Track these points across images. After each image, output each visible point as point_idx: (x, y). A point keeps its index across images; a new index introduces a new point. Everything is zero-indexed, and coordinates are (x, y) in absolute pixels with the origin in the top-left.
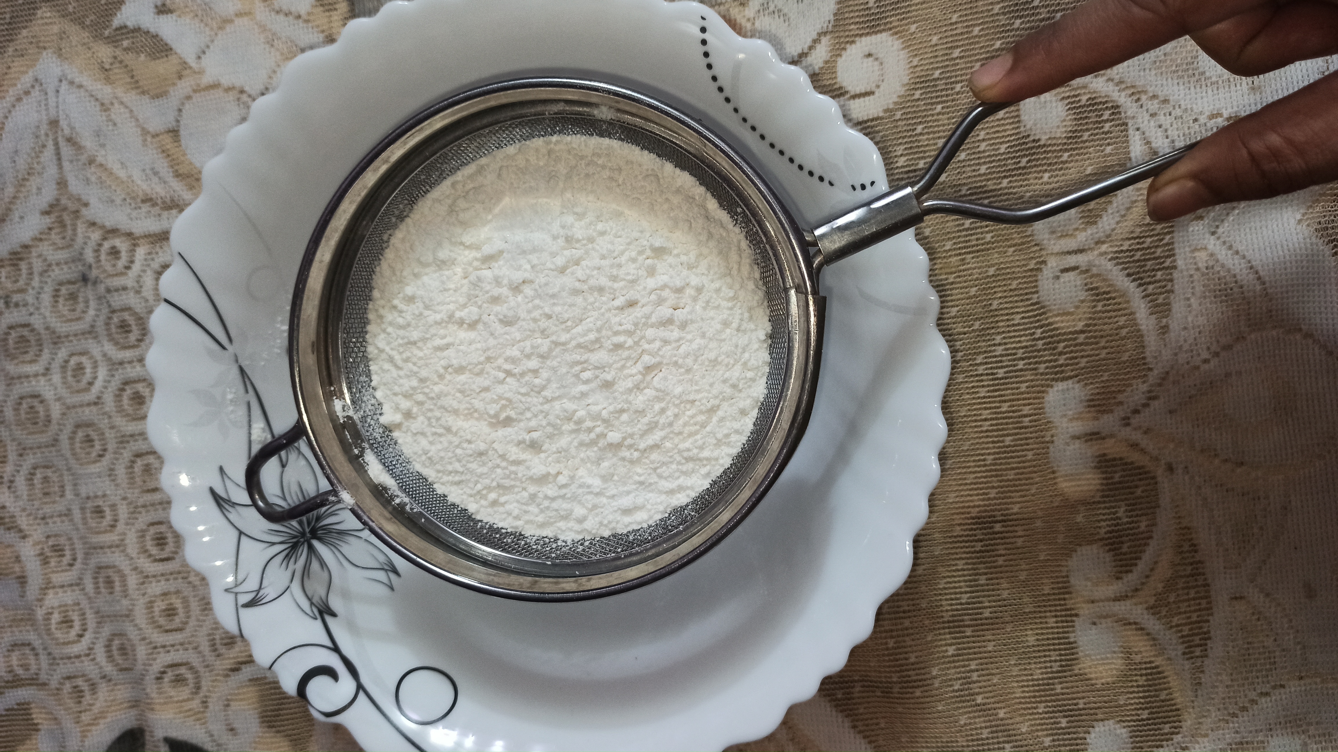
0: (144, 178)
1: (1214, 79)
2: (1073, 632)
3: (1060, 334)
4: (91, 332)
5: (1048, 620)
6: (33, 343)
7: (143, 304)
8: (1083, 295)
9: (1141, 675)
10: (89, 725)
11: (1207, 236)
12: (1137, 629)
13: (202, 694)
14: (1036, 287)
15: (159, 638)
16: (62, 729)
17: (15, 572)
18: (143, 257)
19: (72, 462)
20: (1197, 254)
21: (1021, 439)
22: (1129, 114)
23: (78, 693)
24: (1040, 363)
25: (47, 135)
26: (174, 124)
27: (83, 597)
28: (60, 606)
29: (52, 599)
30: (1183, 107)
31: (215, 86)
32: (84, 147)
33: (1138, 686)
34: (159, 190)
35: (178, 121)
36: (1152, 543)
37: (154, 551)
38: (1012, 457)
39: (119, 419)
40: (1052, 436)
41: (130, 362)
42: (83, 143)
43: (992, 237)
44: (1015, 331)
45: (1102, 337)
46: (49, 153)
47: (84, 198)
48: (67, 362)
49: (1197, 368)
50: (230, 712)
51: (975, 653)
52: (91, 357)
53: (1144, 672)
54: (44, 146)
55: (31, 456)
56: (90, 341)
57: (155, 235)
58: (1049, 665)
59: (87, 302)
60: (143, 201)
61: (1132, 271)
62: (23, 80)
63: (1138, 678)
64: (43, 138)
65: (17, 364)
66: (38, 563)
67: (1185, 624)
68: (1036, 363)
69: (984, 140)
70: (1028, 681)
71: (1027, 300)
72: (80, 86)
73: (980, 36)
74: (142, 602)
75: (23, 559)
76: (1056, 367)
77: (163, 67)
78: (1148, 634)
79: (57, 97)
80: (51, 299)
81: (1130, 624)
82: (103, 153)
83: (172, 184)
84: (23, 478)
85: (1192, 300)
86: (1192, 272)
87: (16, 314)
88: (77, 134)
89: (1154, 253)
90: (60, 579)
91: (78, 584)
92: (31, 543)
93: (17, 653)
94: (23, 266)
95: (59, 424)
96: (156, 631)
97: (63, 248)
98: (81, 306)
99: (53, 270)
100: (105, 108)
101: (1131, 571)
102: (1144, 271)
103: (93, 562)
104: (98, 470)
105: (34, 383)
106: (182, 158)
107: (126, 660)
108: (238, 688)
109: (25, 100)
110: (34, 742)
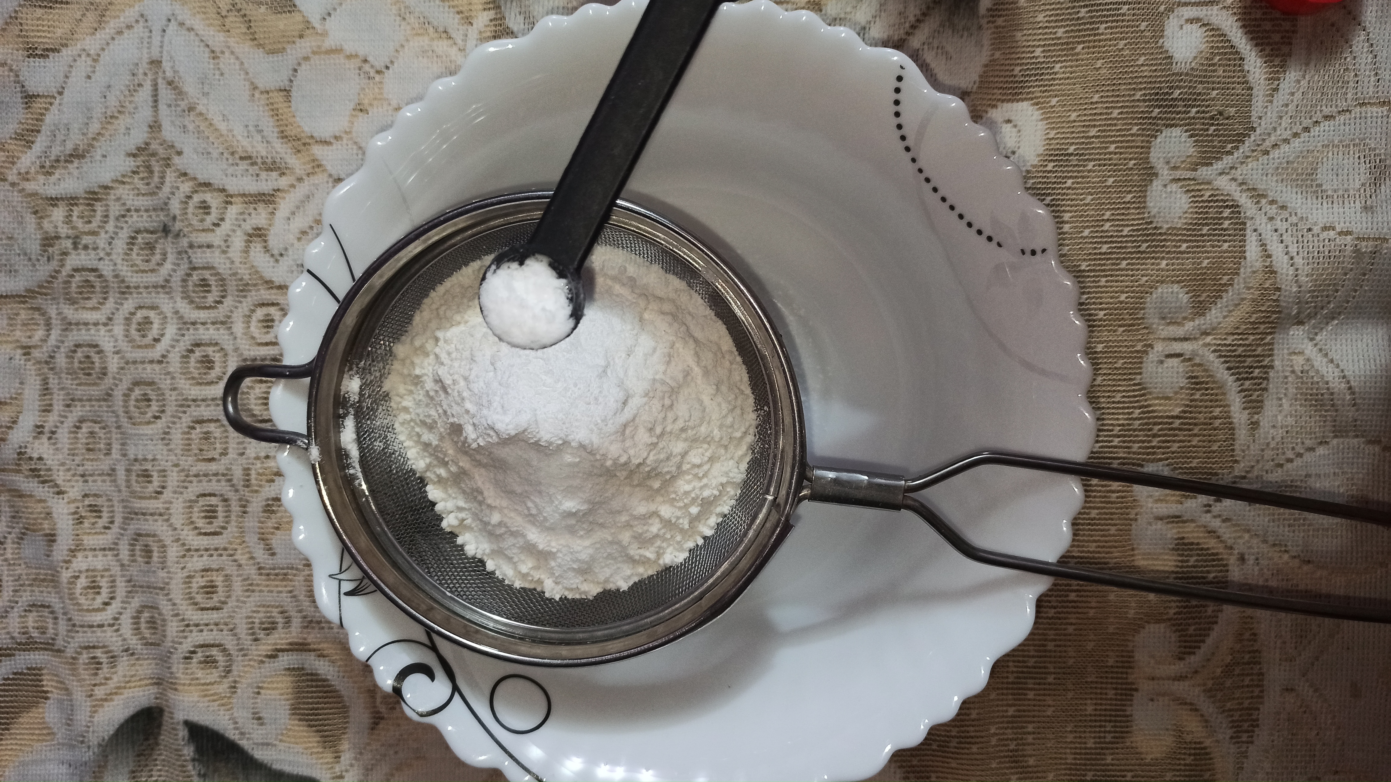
0: (246, 134)
1: (1329, 193)
2: (1131, 705)
3: (1156, 417)
4: (165, 286)
5: (1108, 691)
6: (98, 289)
7: (228, 265)
8: (1183, 382)
9: (1190, 755)
10: (102, 700)
11: (1306, 341)
12: (1191, 710)
13: (231, 679)
14: (1140, 368)
15: (194, 616)
16: (71, 700)
17: (44, 529)
18: (234, 216)
19: (124, 421)
20: (1294, 357)
21: (1106, 514)
22: (1248, 214)
23: (96, 664)
24: (1134, 442)
25: (145, 74)
26: (287, 83)
27: (114, 563)
28: (87, 571)
29: (80, 563)
30: (1299, 215)
31: (337, 51)
32: (186, 93)
33: (1185, 765)
34: (259, 149)
35: (291, 81)
36: (1216, 627)
37: (201, 523)
38: (1095, 530)
39: (183, 381)
40: (1136, 514)
41: (203, 324)
42: (185, 89)
43: (1105, 315)
44: (1113, 408)
45: (1195, 424)
46: (145, 94)
47: (178, 146)
48: (133, 314)
49: (1281, 466)
50: (259, 701)
51: (1034, 717)
52: (162, 313)
53: (1193, 751)
54: (140, 85)
55: (79, 408)
56: (162, 296)
57: (251, 195)
58: (1102, 735)
59: (164, 254)
60: (241, 158)
61: (1232, 365)
62: (127, 14)
63: (1187, 757)
64: (141, 77)
65: (77, 309)
66: (71, 522)
67: (1237, 710)
68: (1130, 441)
69: (1108, 220)
70: (1081, 748)
71: (1130, 379)
72: (190, 29)
73: (1118, 119)
74: (181, 575)
75: (55, 515)
76: (1148, 448)
77: (282, 23)
78: (1202, 716)
79: (163, 36)
80: (125, 247)
81: (1186, 704)
82: (206, 102)
83: (274, 144)
84: (66, 430)
85: (1284, 401)
86: (1288, 374)
87: (83, 257)
88: (180, 78)
89: (1255, 350)
90: (91, 542)
91: (113, 548)
92: (66, 500)
93: (35, 614)
94: (99, 207)
95: (114, 378)
96: (190, 607)
97: (143, 195)
98: (158, 257)
99: (132, 216)
100: (214, 55)
101: (1194, 653)
102: (1243, 367)
103: (133, 527)
104: (150, 432)
105: (92, 332)
106: (291, 120)
107: (154, 634)
108: (271, 676)
109: (126, 34)
110: (41, 710)
